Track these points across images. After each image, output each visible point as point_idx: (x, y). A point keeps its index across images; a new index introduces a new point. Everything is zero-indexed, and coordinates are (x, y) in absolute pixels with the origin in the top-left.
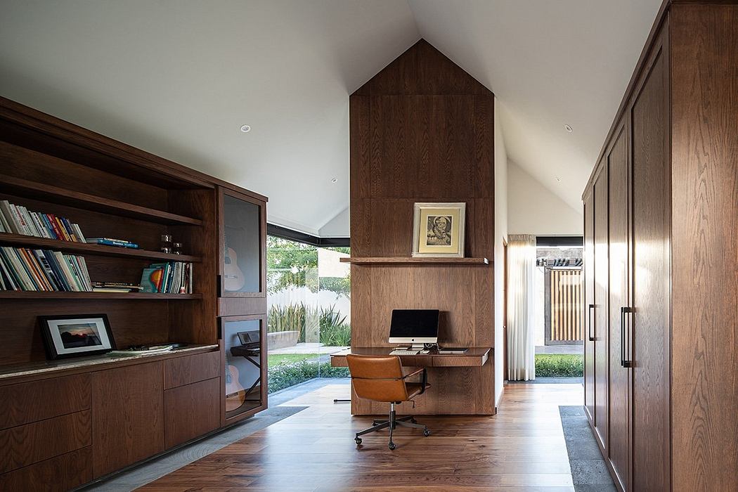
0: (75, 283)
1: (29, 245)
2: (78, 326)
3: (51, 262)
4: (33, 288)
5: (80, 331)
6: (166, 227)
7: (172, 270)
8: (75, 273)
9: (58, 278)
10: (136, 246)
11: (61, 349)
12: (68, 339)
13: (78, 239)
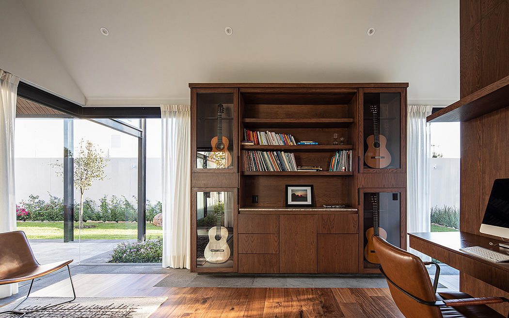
0: (288, 168)
1: (270, 149)
2: (299, 191)
3: (279, 157)
4: (272, 170)
5: (299, 194)
6: (346, 129)
7: (339, 156)
8: (289, 163)
9: (281, 164)
10: (317, 143)
11: (290, 202)
12: (295, 197)
13: (293, 143)
